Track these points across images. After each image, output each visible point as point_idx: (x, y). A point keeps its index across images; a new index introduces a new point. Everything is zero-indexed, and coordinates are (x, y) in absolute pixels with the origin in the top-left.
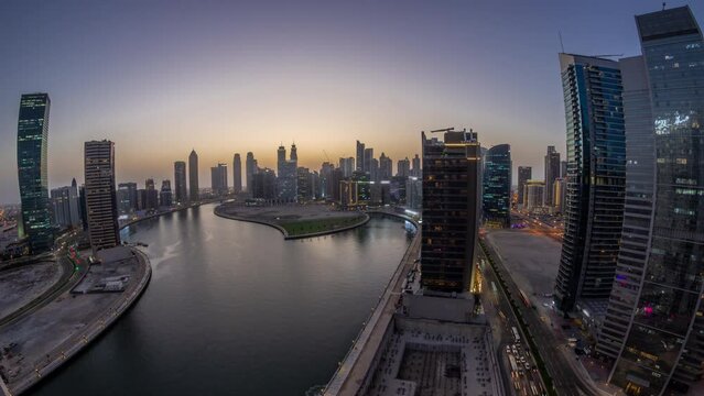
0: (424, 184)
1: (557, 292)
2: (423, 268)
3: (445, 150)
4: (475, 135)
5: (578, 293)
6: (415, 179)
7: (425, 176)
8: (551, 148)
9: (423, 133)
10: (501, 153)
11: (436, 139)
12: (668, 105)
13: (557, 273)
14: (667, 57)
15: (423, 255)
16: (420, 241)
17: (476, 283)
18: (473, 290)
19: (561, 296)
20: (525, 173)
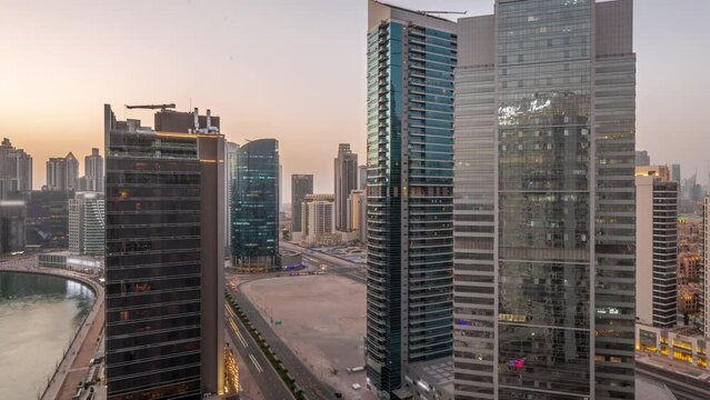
0: (110, 205)
1: (371, 362)
2: (109, 373)
3: (157, 144)
4: (216, 121)
5: (404, 357)
6: (90, 195)
7: (112, 191)
8: (344, 147)
9: (107, 107)
10: (262, 154)
11: (137, 123)
12: (521, 86)
13: (365, 332)
14: (531, 19)
15: (110, 345)
16: (103, 318)
17: (228, 376)
18: (223, 390)
19: (378, 367)
20: (303, 185)
